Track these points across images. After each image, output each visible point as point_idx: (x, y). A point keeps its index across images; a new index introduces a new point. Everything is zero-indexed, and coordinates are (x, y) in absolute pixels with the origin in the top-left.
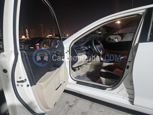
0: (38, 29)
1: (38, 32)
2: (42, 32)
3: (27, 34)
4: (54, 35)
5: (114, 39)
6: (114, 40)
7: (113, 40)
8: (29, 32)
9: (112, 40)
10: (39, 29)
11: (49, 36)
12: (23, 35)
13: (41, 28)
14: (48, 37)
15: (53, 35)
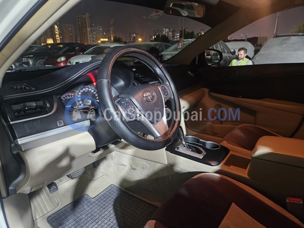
0: (79, 24)
1: (80, 31)
2: (86, 32)
3: (57, 36)
4: (112, 38)
5: (237, 51)
6: (237, 54)
7: (234, 52)
8: (60, 31)
9: (231, 53)
10: (80, 26)
11: (101, 40)
12: (49, 38)
13: (86, 22)
14: (99, 42)
15: (109, 38)
